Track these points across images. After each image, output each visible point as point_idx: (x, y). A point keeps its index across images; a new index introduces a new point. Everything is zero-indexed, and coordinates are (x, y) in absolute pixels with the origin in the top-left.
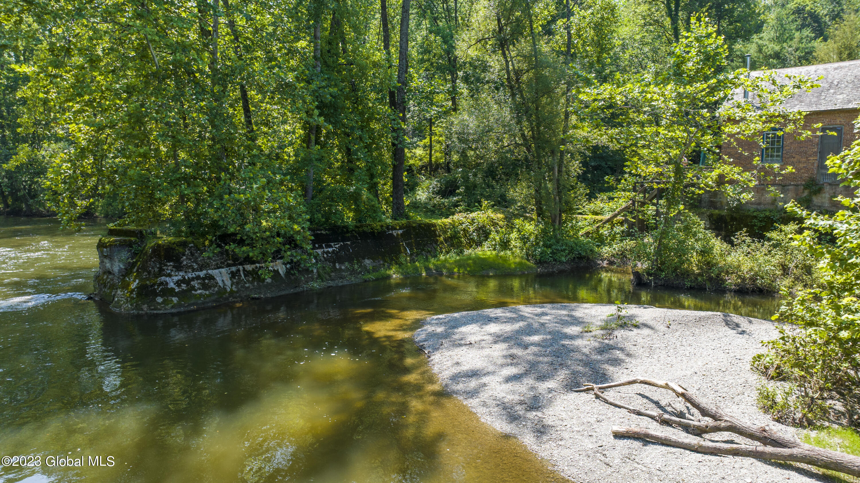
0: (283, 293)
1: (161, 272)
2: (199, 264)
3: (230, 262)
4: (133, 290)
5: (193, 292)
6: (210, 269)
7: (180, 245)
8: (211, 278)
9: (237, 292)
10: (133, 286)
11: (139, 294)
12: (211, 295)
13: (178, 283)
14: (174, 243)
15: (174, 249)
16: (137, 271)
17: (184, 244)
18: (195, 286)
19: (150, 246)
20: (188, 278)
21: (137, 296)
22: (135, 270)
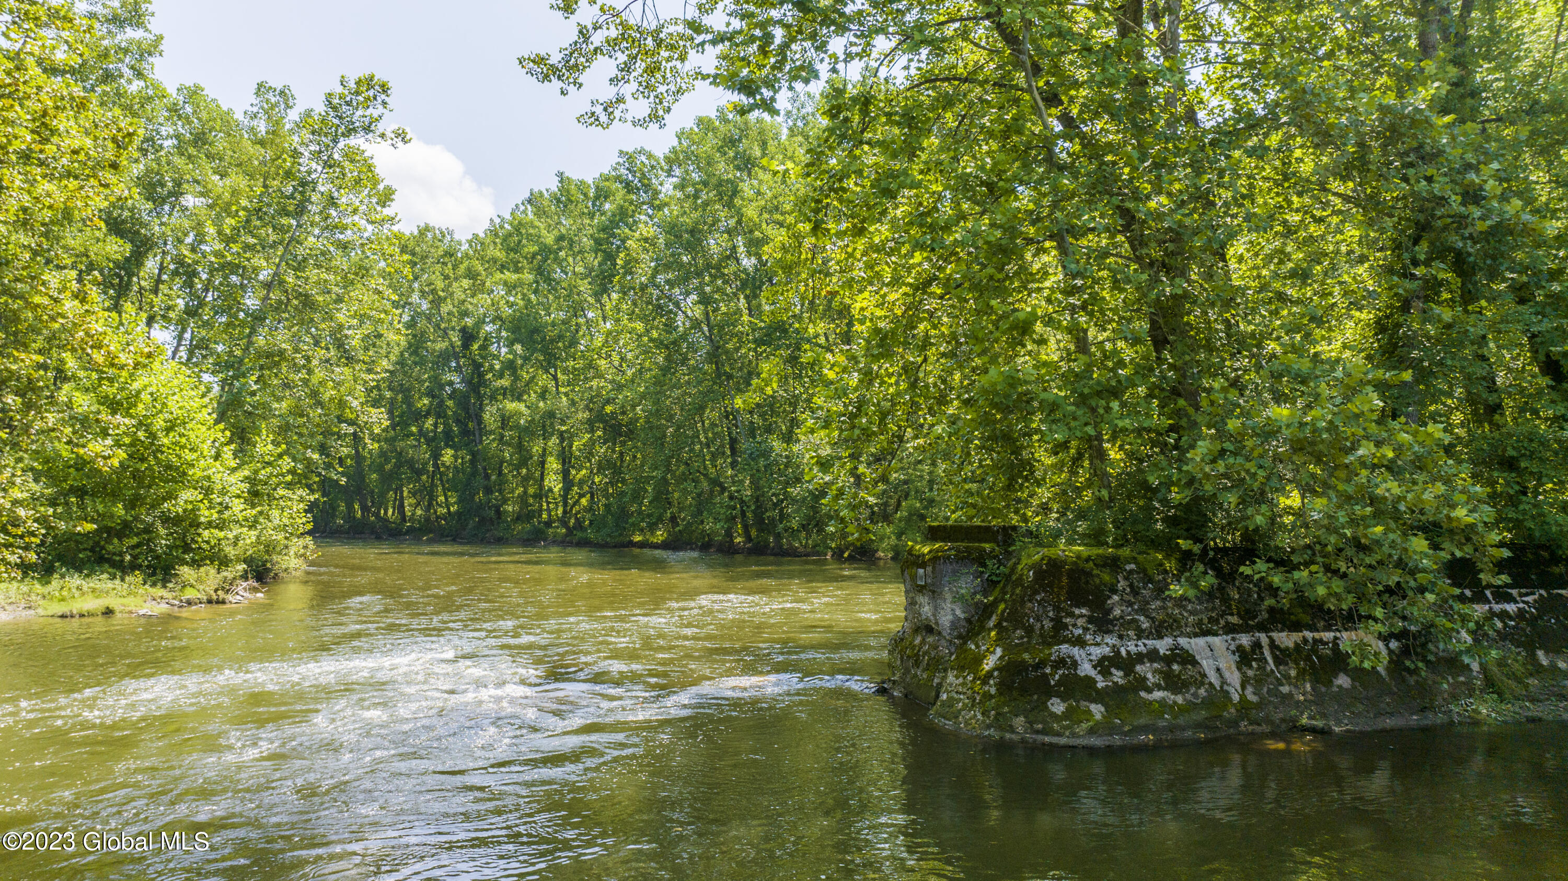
0: (1389, 723)
1: (1058, 633)
2: (1153, 619)
3: (1234, 619)
4: (989, 675)
5: (1143, 694)
6: (1182, 635)
7: (1104, 566)
8: (1188, 659)
9: (1259, 706)
10: (989, 663)
11: (1004, 687)
12: (1191, 707)
13: (1103, 665)
14: (1088, 559)
15: (1089, 574)
16: (998, 626)
17: (1113, 564)
18: (1145, 679)
19: (1030, 562)
20: (1128, 652)
21: (1000, 692)
22: (991, 624)
